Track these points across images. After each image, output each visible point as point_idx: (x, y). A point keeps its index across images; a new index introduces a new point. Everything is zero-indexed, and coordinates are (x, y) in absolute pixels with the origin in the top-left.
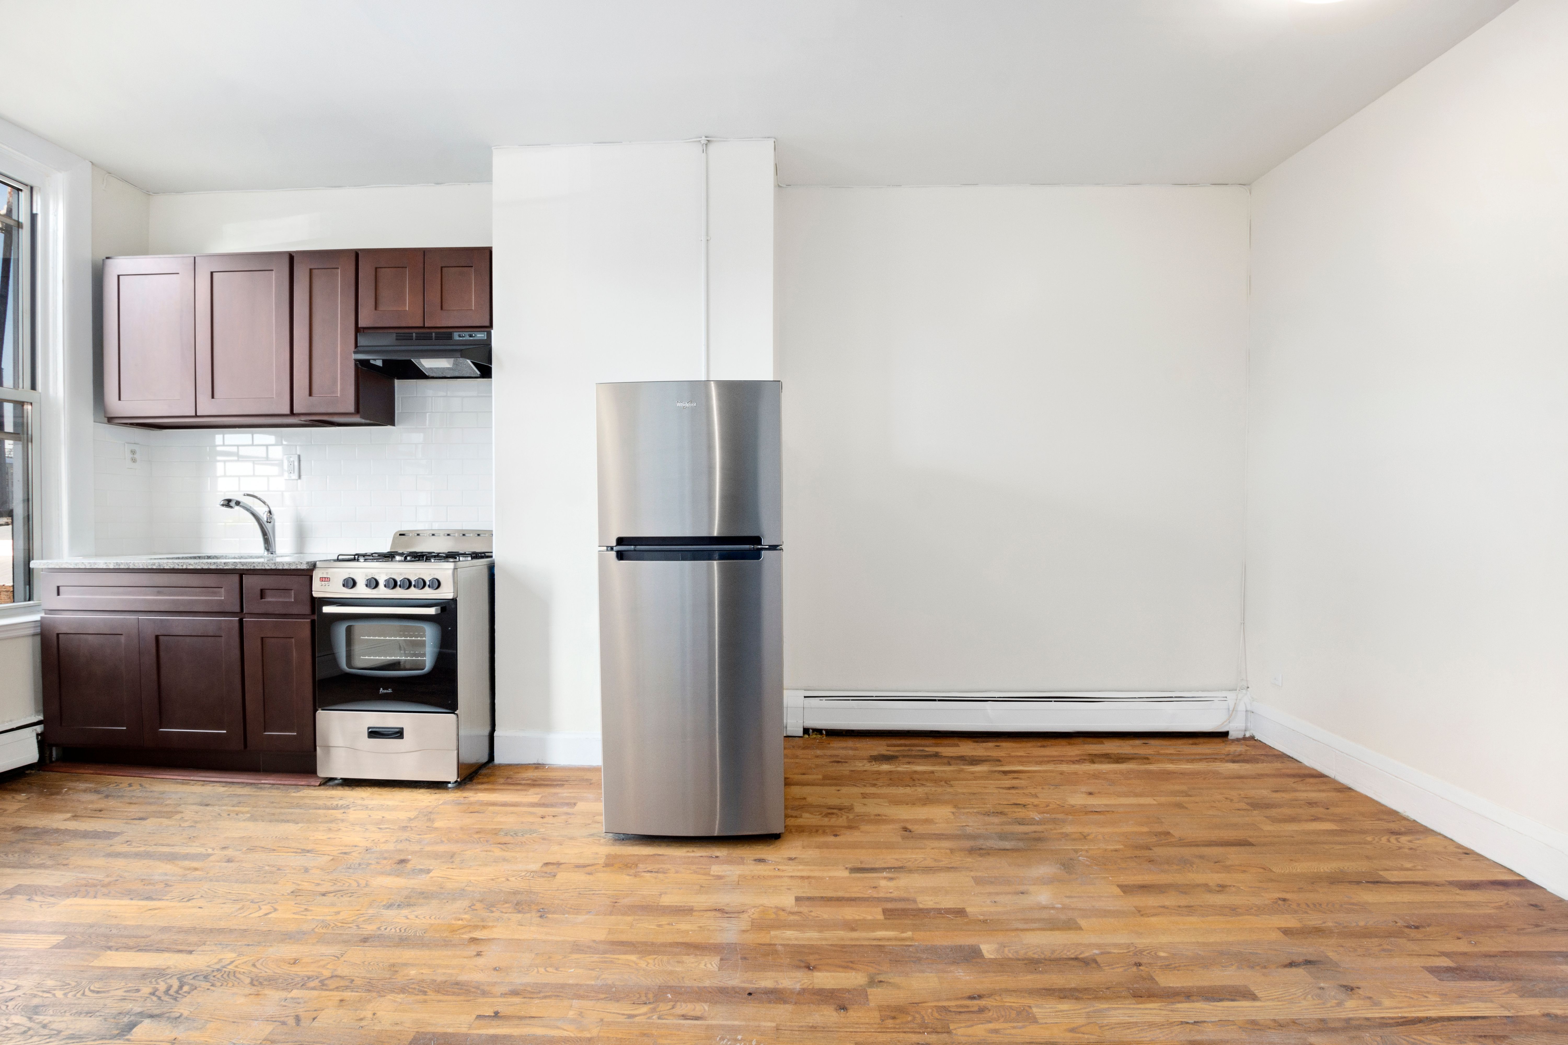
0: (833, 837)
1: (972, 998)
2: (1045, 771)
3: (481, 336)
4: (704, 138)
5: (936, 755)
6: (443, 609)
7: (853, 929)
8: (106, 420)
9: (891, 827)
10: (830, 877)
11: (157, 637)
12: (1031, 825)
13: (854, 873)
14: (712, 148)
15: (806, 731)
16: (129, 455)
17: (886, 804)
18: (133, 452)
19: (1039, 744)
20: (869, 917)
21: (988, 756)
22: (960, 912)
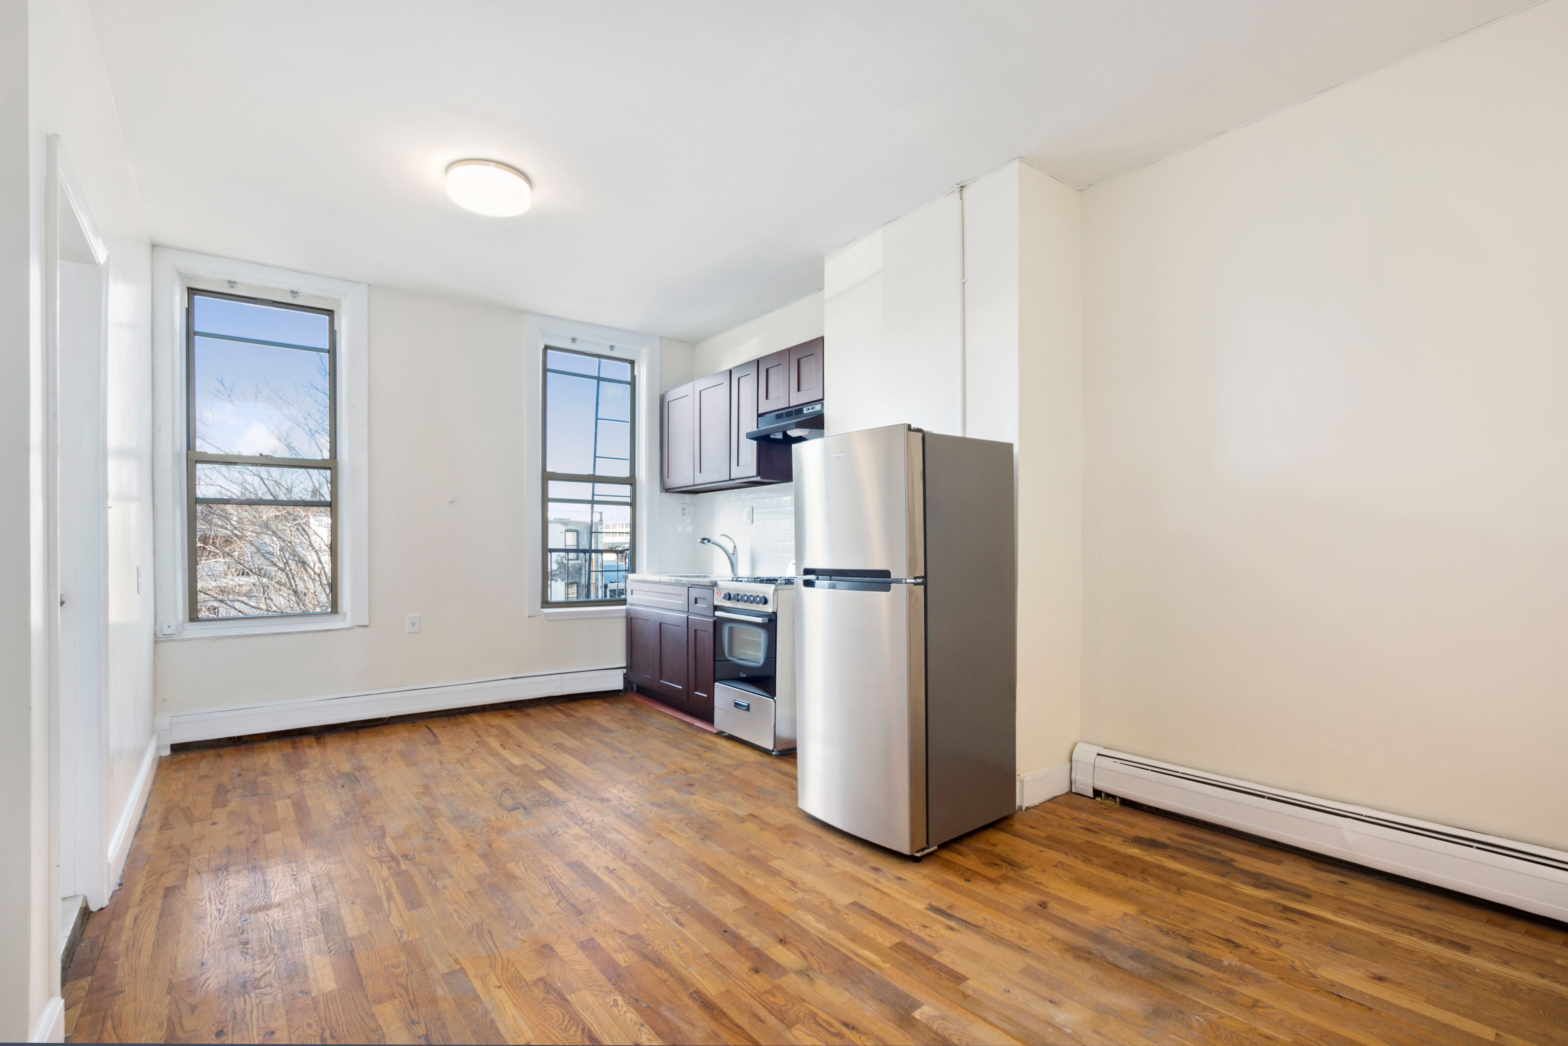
0: (964, 881)
1: (846, 1025)
2: (1359, 931)
3: (818, 407)
4: (957, 187)
5: (1227, 863)
6: (770, 620)
7: (853, 940)
8: (664, 490)
9: (1031, 895)
10: (904, 903)
11: (660, 624)
12: (1200, 962)
13: (933, 912)
14: (966, 192)
15: (1097, 793)
16: (680, 511)
17: (1066, 879)
18: (684, 509)
19: (1425, 902)
20: (880, 940)
21: (1303, 887)
22: (959, 979)
